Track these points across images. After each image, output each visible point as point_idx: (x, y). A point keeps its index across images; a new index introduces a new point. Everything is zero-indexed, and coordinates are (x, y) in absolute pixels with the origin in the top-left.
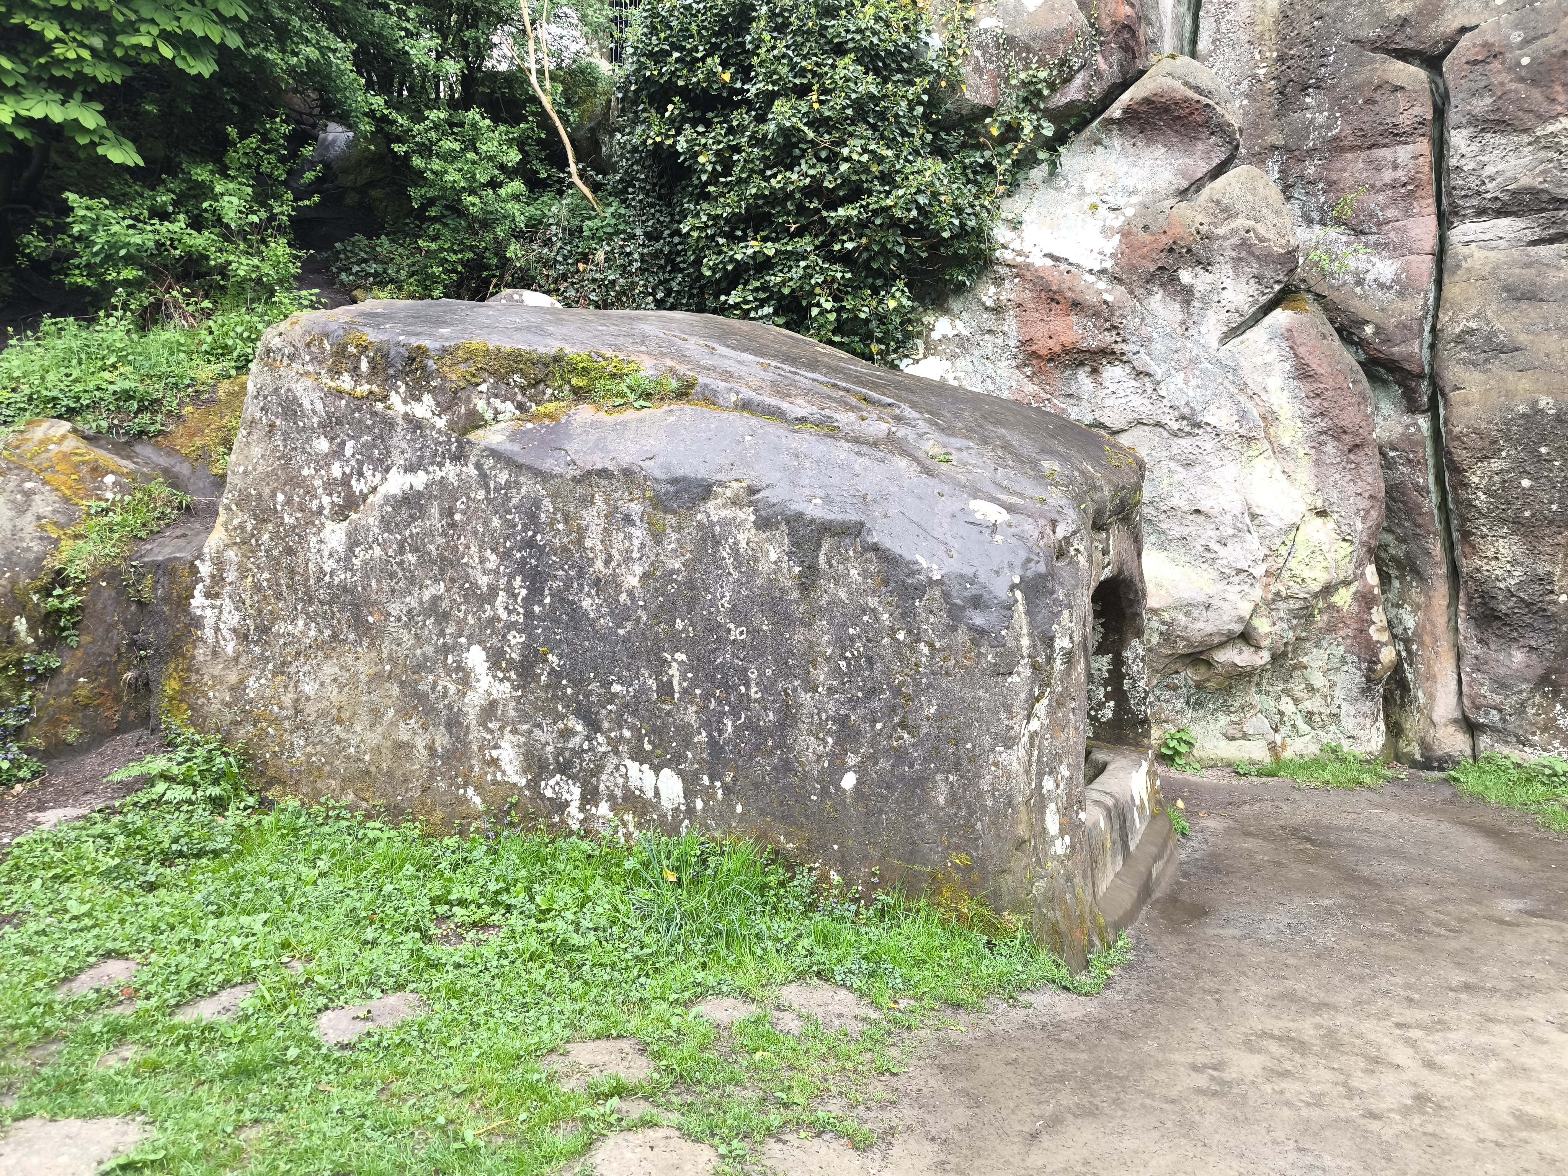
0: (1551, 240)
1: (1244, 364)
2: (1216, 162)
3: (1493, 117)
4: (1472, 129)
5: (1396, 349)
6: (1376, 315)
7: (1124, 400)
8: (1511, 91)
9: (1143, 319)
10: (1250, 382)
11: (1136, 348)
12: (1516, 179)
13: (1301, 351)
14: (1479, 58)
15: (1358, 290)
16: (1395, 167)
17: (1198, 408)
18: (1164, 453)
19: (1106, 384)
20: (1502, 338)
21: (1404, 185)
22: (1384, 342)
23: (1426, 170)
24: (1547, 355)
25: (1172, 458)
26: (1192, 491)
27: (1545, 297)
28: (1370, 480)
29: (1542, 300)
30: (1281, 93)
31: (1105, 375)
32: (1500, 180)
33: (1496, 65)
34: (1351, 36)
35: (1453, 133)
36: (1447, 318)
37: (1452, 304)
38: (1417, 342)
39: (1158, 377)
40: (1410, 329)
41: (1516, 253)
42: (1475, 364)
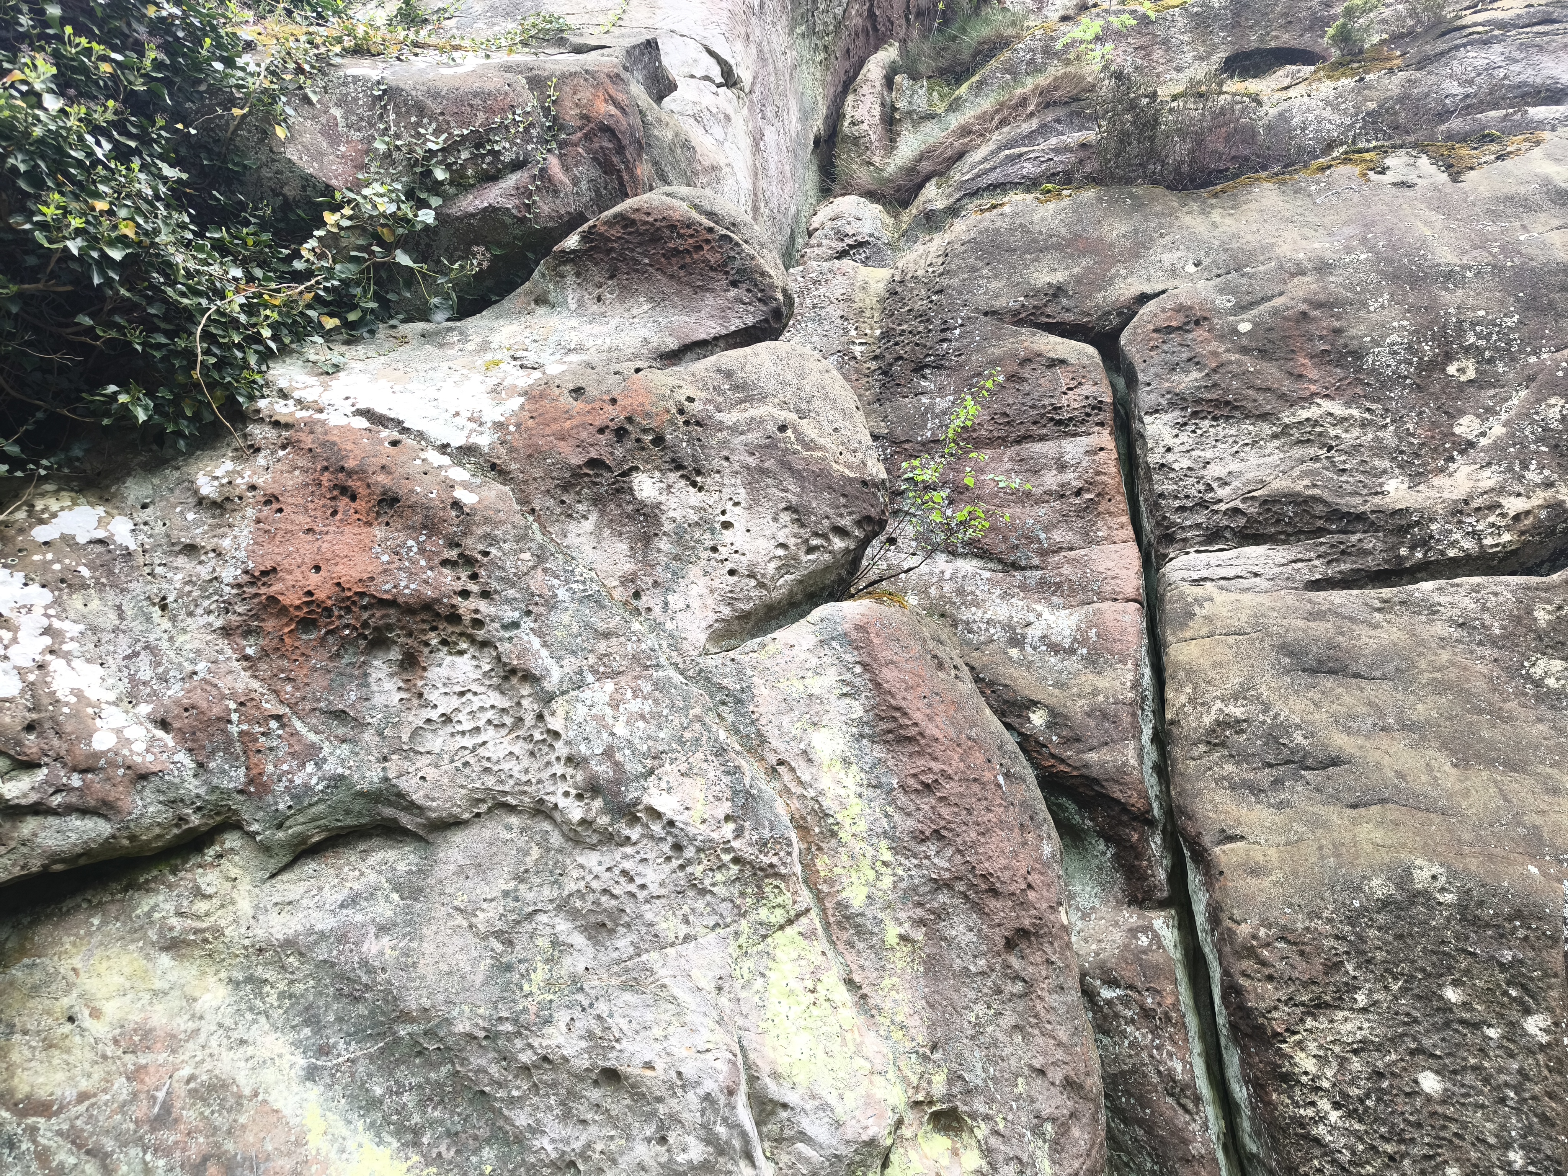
0: (1345, 582)
1: (762, 690)
2: (735, 325)
3: (1209, 396)
4: (1177, 413)
5: (1092, 757)
6: (1048, 693)
7: (468, 741)
8: (1231, 363)
9: (540, 559)
10: (771, 732)
11: (510, 614)
12: (1264, 484)
13: (888, 675)
14: (1174, 324)
15: (1014, 652)
16: (1062, 467)
17: (633, 767)
18: (547, 892)
19: (433, 696)
20: (1298, 738)
21: (1078, 493)
22: (1067, 741)
23: (1112, 469)
24: (1400, 775)
25: (563, 906)
26: (602, 1007)
27: (1362, 669)
28: (1063, 1034)
29: (1356, 675)
30: (885, 373)
31: (434, 673)
32: (1236, 483)
33: (1200, 333)
34: (984, 307)
35: (1147, 419)
36: (1183, 699)
37: (1189, 673)
38: (1132, 745)
39: (551, 684)
40: (1115, 720)
41: (1291, 598)
42: (1255, 790)
